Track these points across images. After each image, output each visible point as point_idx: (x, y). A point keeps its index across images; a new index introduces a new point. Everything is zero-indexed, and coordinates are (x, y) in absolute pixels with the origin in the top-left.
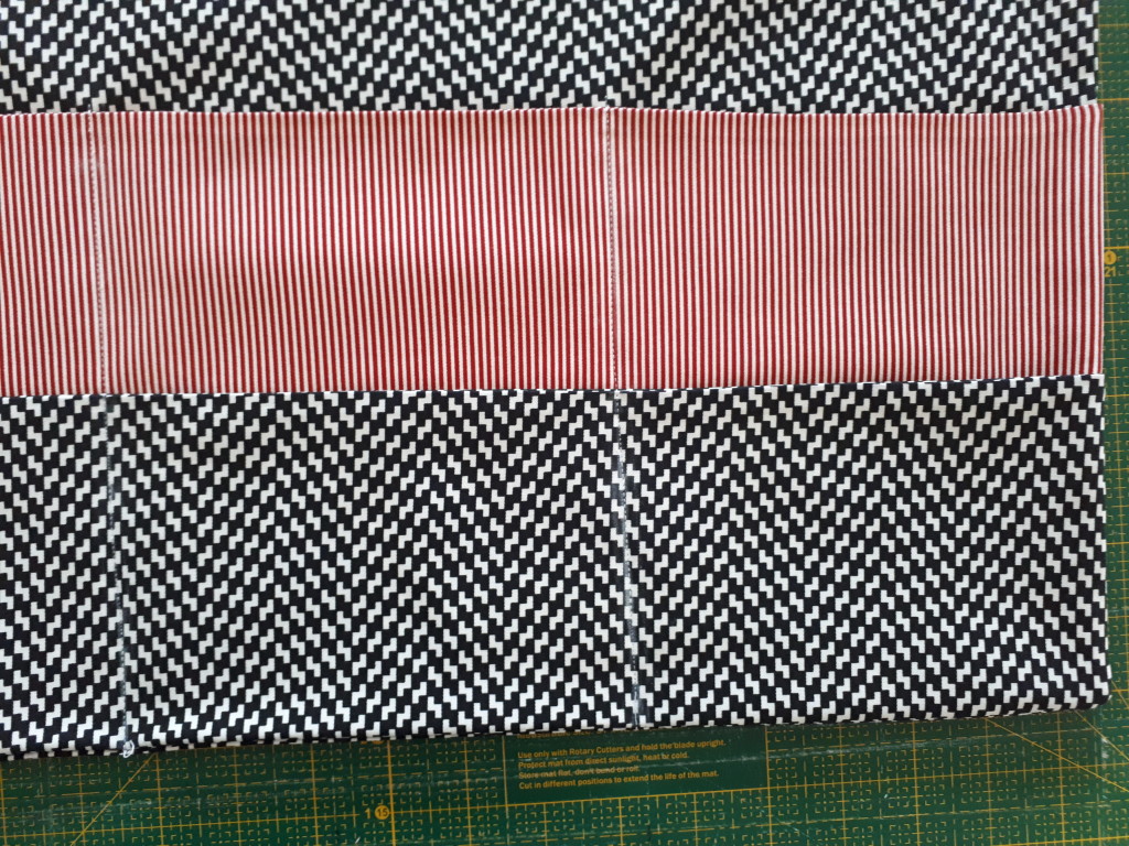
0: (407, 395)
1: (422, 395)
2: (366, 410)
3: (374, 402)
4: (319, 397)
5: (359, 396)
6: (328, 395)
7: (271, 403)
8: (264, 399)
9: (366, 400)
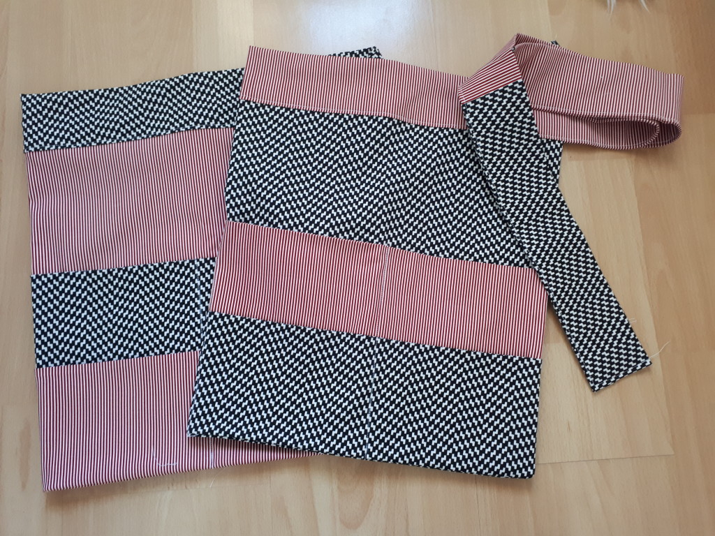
0: (308, 329)
1: (313, 330)
2: (294, 332)
3: (297, 330)
4: (280, 325)
5: (292, 327)
6: (282, 325)
7: (264, 324)
8: (262, 322)
9: (294, 329)
